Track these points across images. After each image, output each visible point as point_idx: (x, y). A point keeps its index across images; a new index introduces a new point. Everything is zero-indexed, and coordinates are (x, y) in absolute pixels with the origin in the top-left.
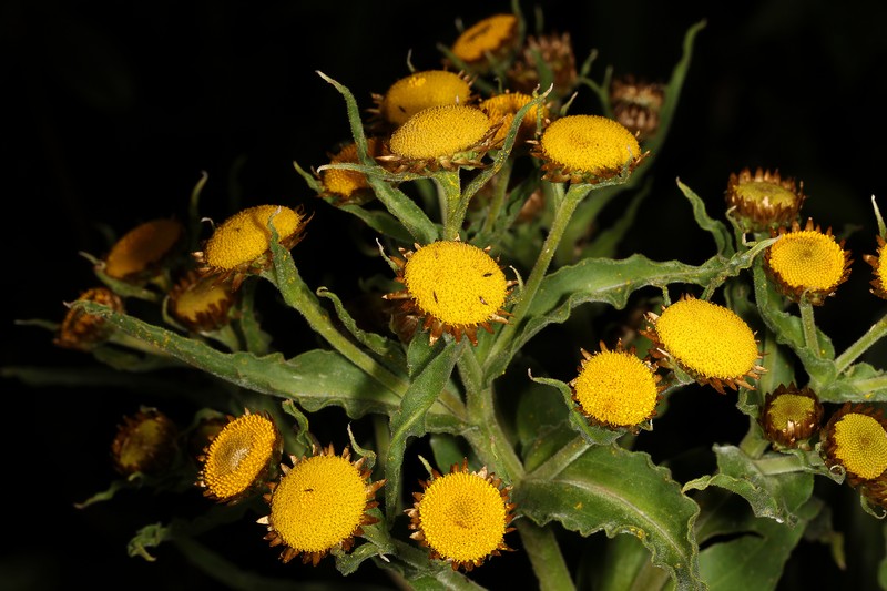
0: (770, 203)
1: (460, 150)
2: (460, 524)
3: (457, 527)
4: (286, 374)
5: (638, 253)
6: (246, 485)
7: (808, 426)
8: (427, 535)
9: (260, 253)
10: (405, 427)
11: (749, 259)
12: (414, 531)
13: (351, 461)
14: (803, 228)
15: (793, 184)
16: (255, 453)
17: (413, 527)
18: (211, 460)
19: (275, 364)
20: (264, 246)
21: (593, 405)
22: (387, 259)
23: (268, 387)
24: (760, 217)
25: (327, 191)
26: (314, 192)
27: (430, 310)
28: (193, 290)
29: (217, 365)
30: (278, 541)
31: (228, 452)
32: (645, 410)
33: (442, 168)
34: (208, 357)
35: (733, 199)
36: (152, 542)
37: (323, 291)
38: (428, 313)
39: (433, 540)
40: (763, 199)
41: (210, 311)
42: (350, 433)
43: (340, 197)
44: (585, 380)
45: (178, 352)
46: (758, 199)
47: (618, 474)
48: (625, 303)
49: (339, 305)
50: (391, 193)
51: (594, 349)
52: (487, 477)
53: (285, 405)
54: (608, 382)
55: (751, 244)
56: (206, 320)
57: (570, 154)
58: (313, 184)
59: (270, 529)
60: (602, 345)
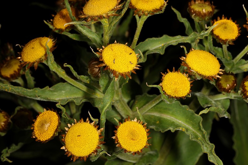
0: (205, 11)
1: (110, 11)
2: (133, 139)
3: (132, 140)
4: (51, 93)
5: (165, 34)
6: (51, 136)
7: (234, 85)
8: (122, 145)
9: (43, 55)
10: (105, 108)
11: (208, 33)
12: (117, 144)
13: (90, 123)
14: (221, 19)
15: (209, 2)
16: (53, 124)
17: (116, 143)
18: (36, 128)
19: (47, 90)
20: (44, 53)
21: (170, 91)
22: (95, 53)
23: (47, 99)
24: (202, 16)
25: (56, 29)
26: (51, 29)
27: (114, 69)
28: (6, 66)
29: (29, 94)
30: (70, 155)
31: (42, 125)
32: (188, 91)
33: (104, 17)
34: (25, 92)
35: (192, 11)
36: (8, 155)
37: (65, 65)
38: (114, 70)
39: (124, 146)
40: (202, 10)
41: (15, 73)
42: (90, 114)
43: (61, 30)
44: (166, 83)
45: (15, 92)
46: (201, 10)
47: (169, 110)
48: (164, 52)
49: (72, 69)
50: (82, 27)
51: (166, 72)
52: (137, 121)
53: (57, 105)
54: (174, 83)
55: (209, 27)
56: (14, 76)
57: (143, 6)
58: (51, 27)
59: (66, 150)
60: (168, 70)
